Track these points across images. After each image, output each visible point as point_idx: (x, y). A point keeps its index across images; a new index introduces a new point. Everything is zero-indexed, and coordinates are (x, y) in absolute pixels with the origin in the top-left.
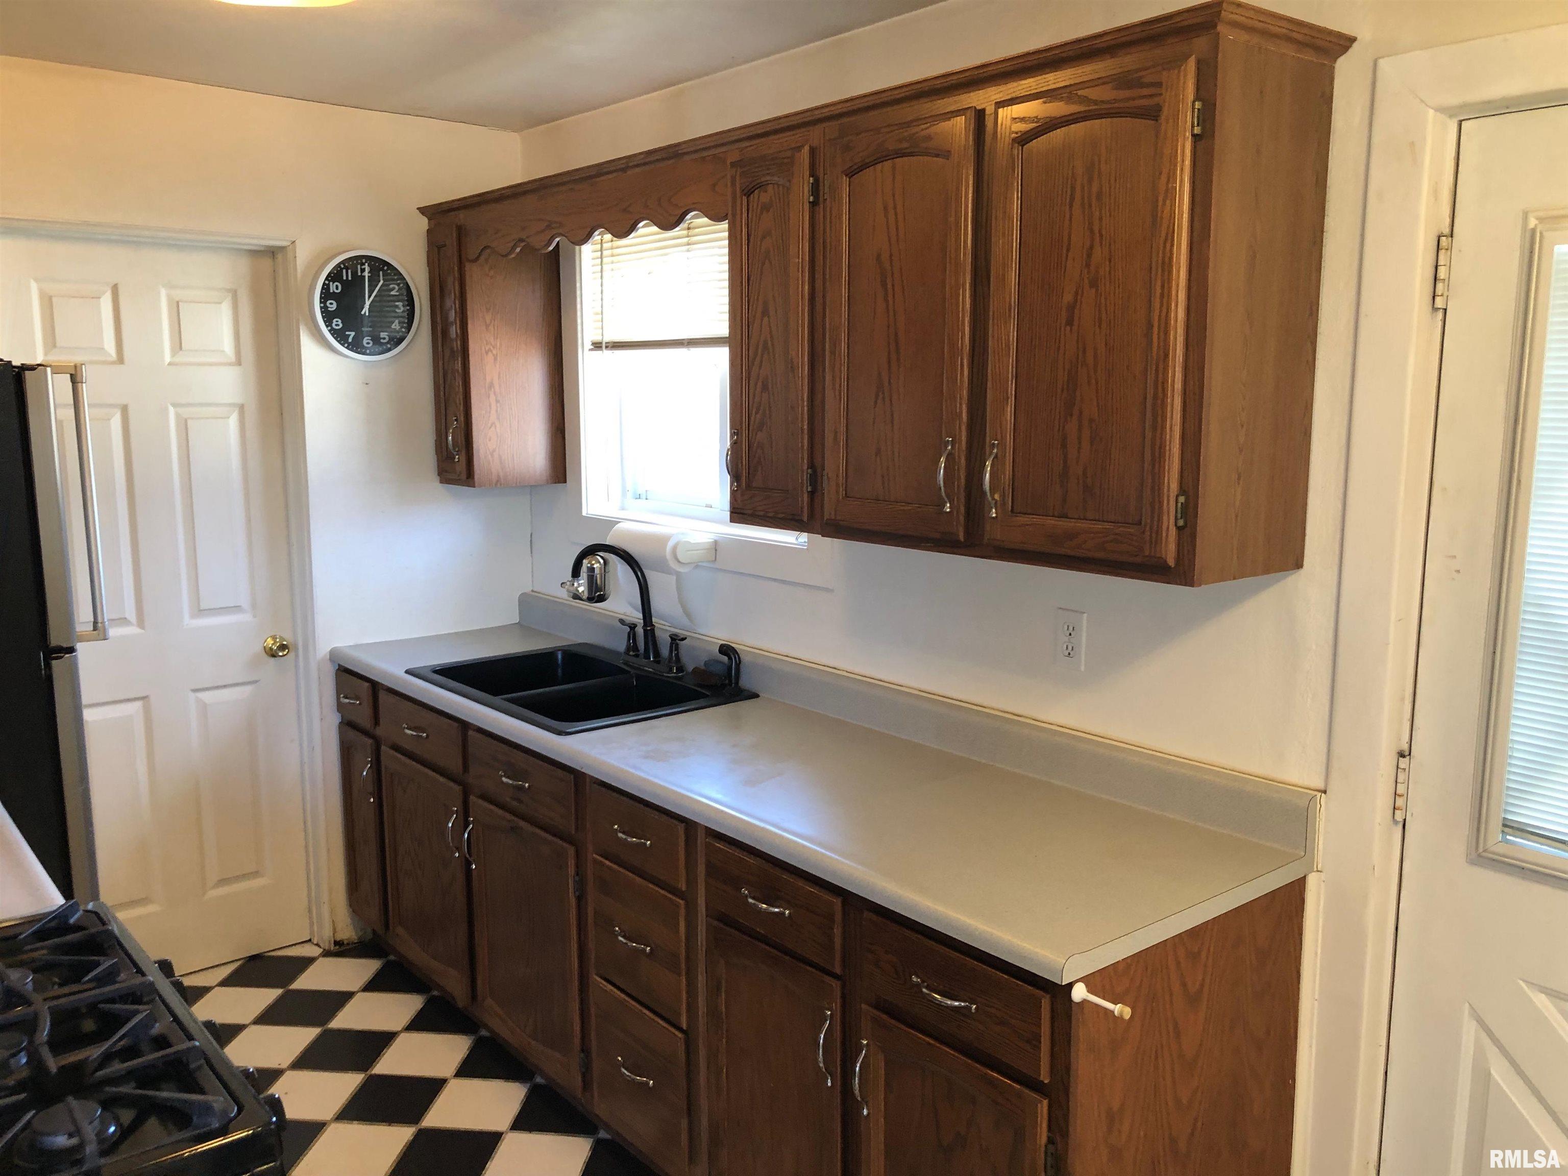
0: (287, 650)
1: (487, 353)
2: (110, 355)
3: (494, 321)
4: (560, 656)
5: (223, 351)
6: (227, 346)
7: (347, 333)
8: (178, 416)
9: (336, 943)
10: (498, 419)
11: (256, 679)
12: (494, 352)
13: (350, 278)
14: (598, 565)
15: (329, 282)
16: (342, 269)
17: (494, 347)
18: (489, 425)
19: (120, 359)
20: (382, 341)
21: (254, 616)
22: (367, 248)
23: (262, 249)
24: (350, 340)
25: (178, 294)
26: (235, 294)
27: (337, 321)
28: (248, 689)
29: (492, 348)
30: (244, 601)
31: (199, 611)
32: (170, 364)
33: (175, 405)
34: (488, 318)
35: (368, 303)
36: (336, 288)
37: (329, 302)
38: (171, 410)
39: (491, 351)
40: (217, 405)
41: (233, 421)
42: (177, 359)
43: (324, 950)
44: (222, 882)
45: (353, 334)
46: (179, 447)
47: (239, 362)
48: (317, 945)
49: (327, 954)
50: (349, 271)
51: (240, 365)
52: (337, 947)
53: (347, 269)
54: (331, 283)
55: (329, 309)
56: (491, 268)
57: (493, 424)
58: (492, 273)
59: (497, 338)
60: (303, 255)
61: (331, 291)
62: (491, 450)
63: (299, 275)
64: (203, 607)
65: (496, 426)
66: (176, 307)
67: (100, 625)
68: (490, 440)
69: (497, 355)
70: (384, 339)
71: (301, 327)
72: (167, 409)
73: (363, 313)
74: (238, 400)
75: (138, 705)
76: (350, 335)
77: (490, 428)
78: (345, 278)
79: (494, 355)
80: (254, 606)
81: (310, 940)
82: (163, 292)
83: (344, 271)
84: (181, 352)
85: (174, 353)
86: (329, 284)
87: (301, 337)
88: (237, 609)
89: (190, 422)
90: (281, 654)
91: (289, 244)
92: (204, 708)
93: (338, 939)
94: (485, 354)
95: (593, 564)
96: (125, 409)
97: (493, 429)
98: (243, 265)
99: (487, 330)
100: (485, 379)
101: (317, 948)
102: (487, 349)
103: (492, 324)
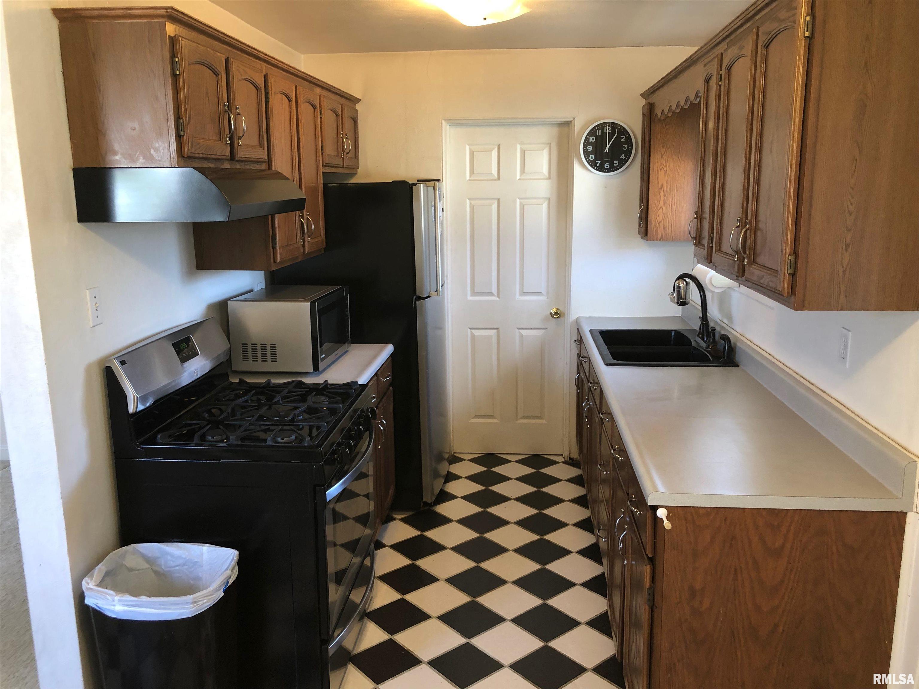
0: (558, 316)
1: (661, 170)
2: (495, 176)
3: (666, 152)
4: (673, 334)
5: (543, 173)
6: (545, 170)
7: (597, 162)
8: (521, 203)
9: (570, 459)
10: (664, 204)
11: (547, 327)
12: (665, 169)
13: (600, 134)
14: (683, 285)
15: (589, 137)
16: (596, 130)
17: (665, 167)
18: (659, 208)
19: (499, 178)
20: (615, 165)
21: (547, 298)
22: (609, 118)
23: (563, 123)
24: (598, 165)
25: (525, 147)
26: (550, 144)
27: (592, 156)
28: (543, 331)
29: (664, 167)
30: (544, 291)
31: (523, 293)
32: (519, 180)
33: (519, 198)
34: (663, 151)
35: (608, 146)
36: (592, 139)
37: (588, 147)
38: (518, 201)
39: (663, 169)
40: (538, 198)
41: (545, 206)
42: (523, 177)
43: (565, 460)
44: (524, 417)
45: (599, 162)
46: (520, 216)
47: (549, 178)
48: (564, 458)
49: (565, 462)
50: (600, 130)
51: (550, 179)
52: (571, 461)
53: (599, 129)
54: (590, 137)
55: (588, 150)
56: (666, 125)
57: (661, 207)
58: (667, 127)
59: (667, 162)
60: (578, 126)
61: (590, 141)
62: (659, 222)
63: (575, 135)
64: (524, 292)
65: (662, 209)
66: (523, 152)
67: (438, 290)
68: (658, 216)
69: (666, 171)
70: (616, 164)
71: (575, 160)
72: (516, 200)
73: (605, 151)
74: (548, 196)
75: (495, 331)
76: (598, 163)
77: (659, 210)
78: (597, 134)
79: (665, 171)
80: (548, 293)
81: (562, 455)
82: (519, 147)
83: (597, 131)
84: (524, 174)
85: (521, 175)
86: (589, 138)
87: (575, 164)
88: (539, 294)
89: (525, 206)
90: (555, 316)
91: (572, 119)
92: (521, 336)
93: (572, 457)
94: (660, 170)
95: (680, 285)
96: (499, 200)
97: (661, 210)
98: (555, 130)
99: (662, 158)
100: (658, 183)
101: (563, 458)
102: (661, 168)
103: (665, 155)
